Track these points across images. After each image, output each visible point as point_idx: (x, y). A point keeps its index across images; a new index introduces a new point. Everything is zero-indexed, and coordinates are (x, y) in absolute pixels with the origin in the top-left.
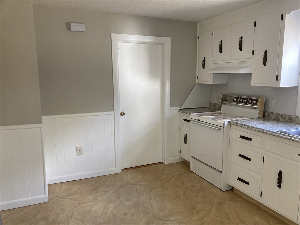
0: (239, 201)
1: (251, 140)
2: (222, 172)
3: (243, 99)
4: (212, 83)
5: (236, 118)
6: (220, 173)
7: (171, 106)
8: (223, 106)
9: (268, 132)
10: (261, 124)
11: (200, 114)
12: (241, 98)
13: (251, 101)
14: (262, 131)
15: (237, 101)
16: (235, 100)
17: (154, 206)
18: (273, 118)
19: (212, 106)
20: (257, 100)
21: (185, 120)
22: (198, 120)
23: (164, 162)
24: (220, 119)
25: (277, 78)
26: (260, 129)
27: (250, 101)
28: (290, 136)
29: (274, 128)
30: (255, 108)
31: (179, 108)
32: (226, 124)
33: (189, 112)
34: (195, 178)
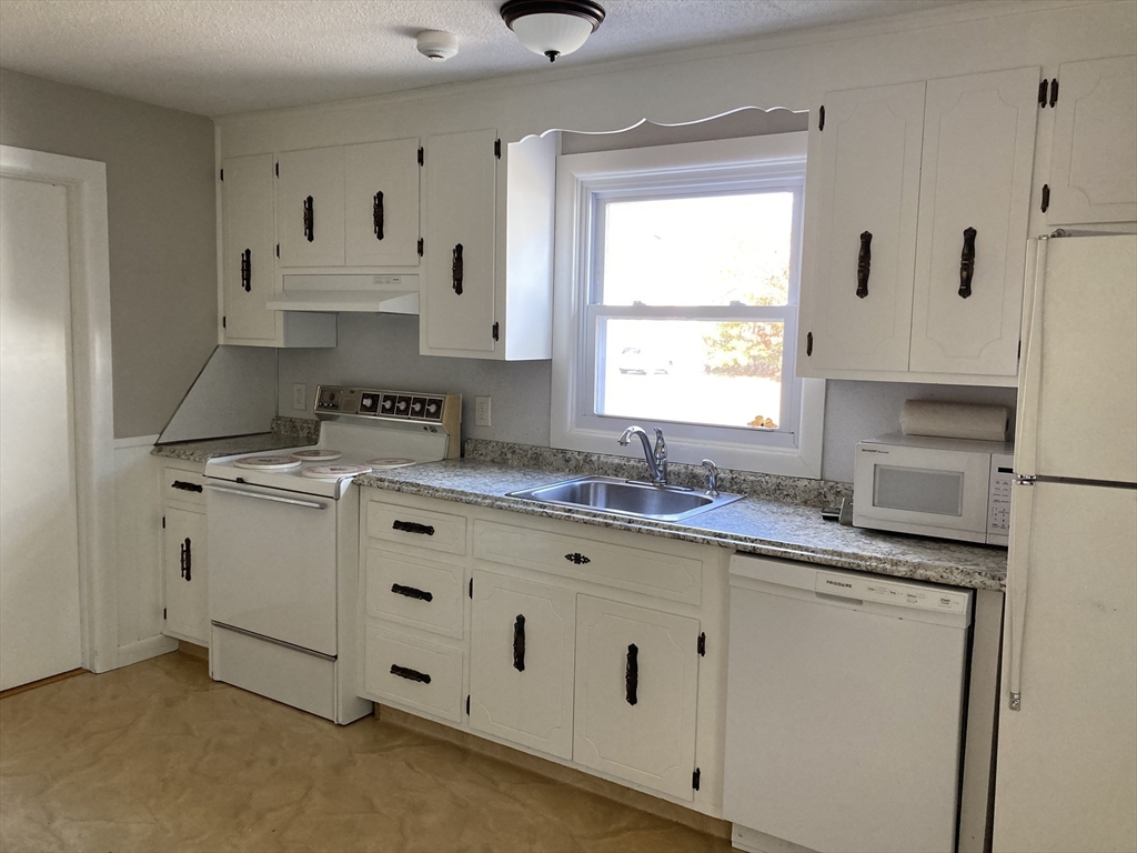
0: (400, 746)
1: (429, 530)
2: (336, 657)
3: (393, 399)
4: (281, 345)
5: (375, 466)
6: (327, 664)
7: (118, 435)
8: (324, 426)
9: (479, 500)
10: (456, 478)
11: (246, 459)
12: (386, 398)
13: (416, 405)
14: (464, 498)
15: (373, 409)
16: (367, 402)
17: (72, 842)
18: (488, 458)
19: (282, 427)
20: (438, 403)
21: (178, 485)
22: (240, 481)
23: (92, 666)
24: (321, 470)
25: (496, 331)
26: (458, 492)
27: (418, 407)
28: (541, 506)
29: (495, 487)
30: (433, 429)
31: (154, 438)
32: (345, 484)
33: (198, 453)
34: (234, 702)
